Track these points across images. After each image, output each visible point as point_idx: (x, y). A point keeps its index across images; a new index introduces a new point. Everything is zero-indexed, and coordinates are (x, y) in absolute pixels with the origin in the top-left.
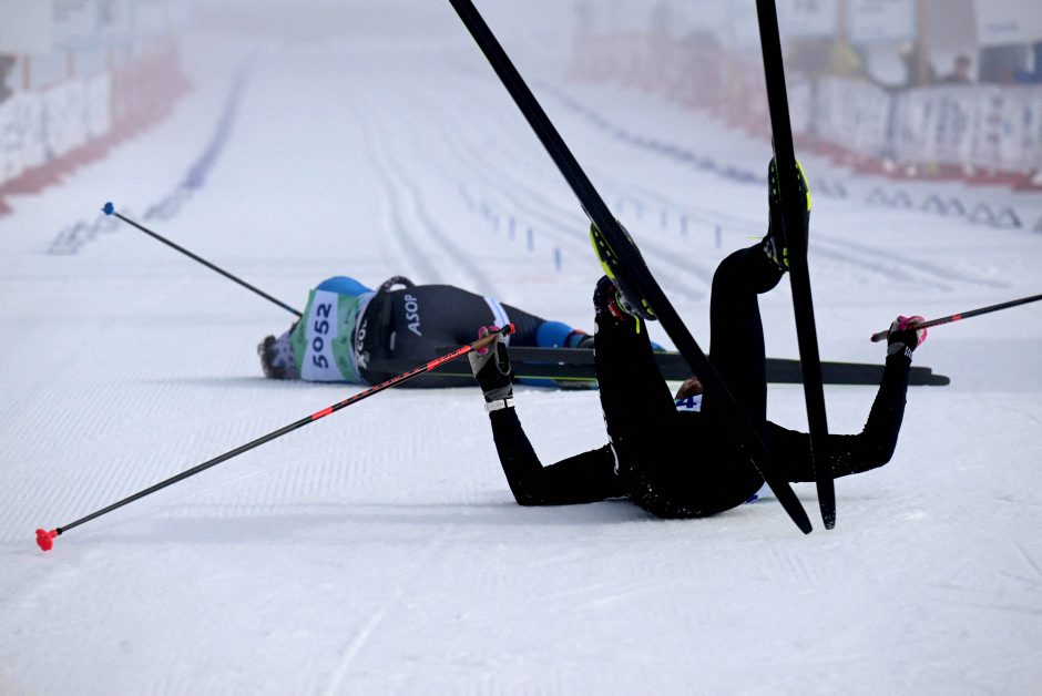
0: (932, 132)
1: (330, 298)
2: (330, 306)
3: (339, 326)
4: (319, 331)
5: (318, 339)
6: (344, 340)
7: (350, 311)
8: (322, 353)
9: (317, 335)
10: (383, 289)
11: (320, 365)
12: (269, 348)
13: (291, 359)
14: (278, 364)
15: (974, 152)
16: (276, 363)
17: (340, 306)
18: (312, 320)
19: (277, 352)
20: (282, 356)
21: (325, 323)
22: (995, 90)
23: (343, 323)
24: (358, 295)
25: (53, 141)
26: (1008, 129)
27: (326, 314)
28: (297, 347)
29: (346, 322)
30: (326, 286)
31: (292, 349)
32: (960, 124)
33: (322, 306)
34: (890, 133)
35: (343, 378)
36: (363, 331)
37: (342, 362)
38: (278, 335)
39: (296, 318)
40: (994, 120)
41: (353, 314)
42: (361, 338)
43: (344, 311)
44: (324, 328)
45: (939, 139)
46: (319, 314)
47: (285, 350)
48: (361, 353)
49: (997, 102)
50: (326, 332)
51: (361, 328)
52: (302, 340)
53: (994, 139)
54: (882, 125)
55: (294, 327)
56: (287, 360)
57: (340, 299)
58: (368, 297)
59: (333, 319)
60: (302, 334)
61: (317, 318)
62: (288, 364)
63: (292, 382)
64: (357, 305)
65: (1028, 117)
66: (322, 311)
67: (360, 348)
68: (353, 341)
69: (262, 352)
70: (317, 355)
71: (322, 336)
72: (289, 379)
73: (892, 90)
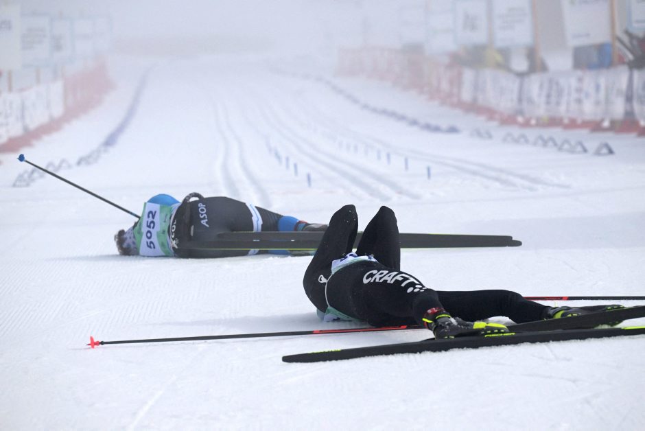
0: (543, 99)
1: (155, 207)
2: (155, 212)
3: (161, 224)
4: (149, 226)
5: (149, 232)
6: (164, 232)
7: (167, 215)
8: (152, 240)
9: (148, 229)
10: (185, 201)
11: (150, 247)
12: (121, 237)
13: (134, 243)
14: (127, 246)
15: (568, 111)
16: (125, 245)
17: (161, 212)
18: (145, 220)
19: (126, 239)
20: (129, 241)
21: (153, 222)
22: (579, 73)
23: (162, 222)
24: (171, 205)
25: (28, 121)
26: (587, 95)
27: (153, 217)
28: (137, 235)
29: (165, 221)
30: (153, 200)
31: (134, 237)
32: (560, 93)
33: (151, 212)
34: (520, 100)
35: (164, 254)
36: (174, 226)
37: (163, 245)
38: (126, 230)
39: (137, 219)
40: (579, 90)
41: (168, 216)
42: (173, 231)
43: (163, 215)
44: (152, 225)
45: (548, 103)
46: (149, 217)
47: (130, 238)
48: (174, 239)
49: (580, 80)
50: (153, 228)
51: (173, 225)
52: (140, 233)
53: (579, 101)
54: (515, 96)
55: (136, 224)
56: (131, 244)
57: (161, 208)
58: (176, 206)
59: (157, 220)
60: (140, 229)
61: (147, 219)
62: (132, 246)
63: (134, 257)
64: (171, 211)
65: (598, 88)
66: (151, 215)
67: (173, 236)
68: (169, 232)
69: (117, 240)
70: (149, 241)
71: (151, 230)
72: (133, 255)
73: (521, 75)
